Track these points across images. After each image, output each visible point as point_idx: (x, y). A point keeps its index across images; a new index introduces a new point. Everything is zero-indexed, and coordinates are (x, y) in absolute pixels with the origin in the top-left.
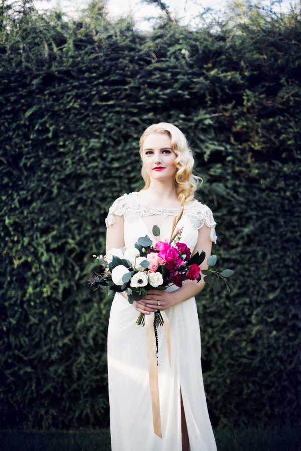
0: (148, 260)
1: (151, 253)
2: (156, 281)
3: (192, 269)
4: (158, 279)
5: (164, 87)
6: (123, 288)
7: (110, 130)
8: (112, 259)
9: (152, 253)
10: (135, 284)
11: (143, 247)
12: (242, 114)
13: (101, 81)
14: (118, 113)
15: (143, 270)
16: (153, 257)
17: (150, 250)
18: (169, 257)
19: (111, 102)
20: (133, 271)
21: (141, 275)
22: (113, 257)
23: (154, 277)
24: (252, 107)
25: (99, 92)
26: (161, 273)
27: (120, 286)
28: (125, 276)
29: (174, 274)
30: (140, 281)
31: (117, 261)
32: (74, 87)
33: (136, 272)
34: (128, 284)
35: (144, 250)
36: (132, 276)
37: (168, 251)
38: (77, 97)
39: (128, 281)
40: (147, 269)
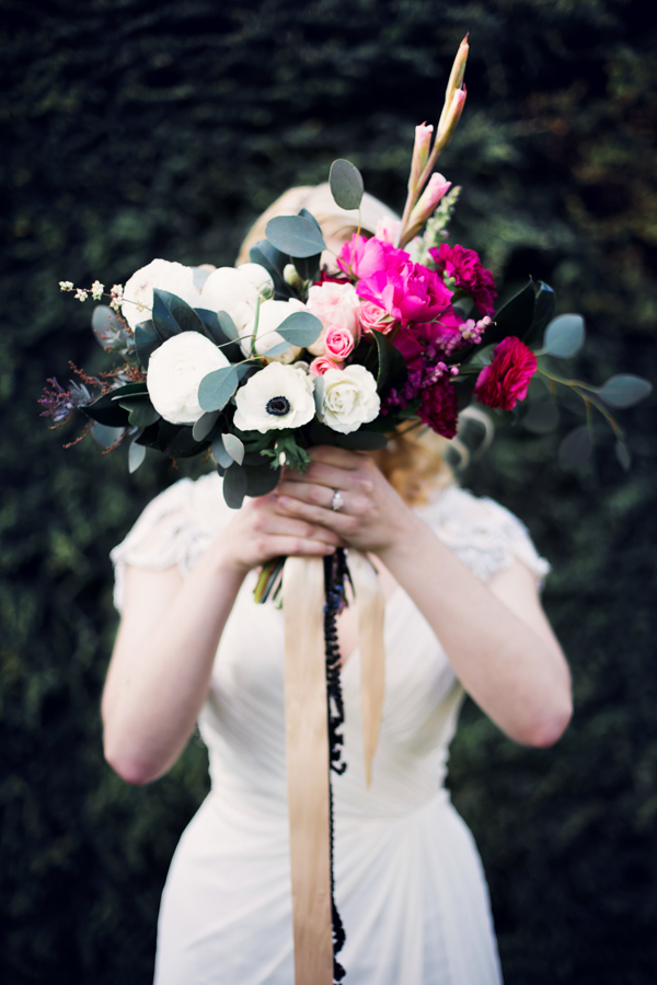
0: (315, 312)
1: (325, 284)
2: (348, 407)
3: (507, 359)
4: (357, 396)
5: (352, 39)
6: (198, 436)
7: (180, 180)
8: (151, 305)
9: (329, 287)
10: (252, 416)
11: (283, 259)
12: (606, 126)
13: (147, 20)
14: (206, 126)
15: (290, 358)
16: (335, 302)
17: (318, 275)
18: (414, 298)
19: (181, 92)
20: (244, 363)
21: (281, 378)
22: (157, 298)
23: (342, 389)
24: (640, 102)
25: (141, 59)
26: (372, 368)
27: (184, 429)
28: (208, 384)
29: (426, 375)
30: (279, 406)
31: (171, 319)
32: (61, 44)
33: (258, 365)
34: (223, 420)
35: (290, 273)
36: (242, 383)
37: (405, 273)
38: (70, 75)
39: (221, 406)
40: (306, 356)
